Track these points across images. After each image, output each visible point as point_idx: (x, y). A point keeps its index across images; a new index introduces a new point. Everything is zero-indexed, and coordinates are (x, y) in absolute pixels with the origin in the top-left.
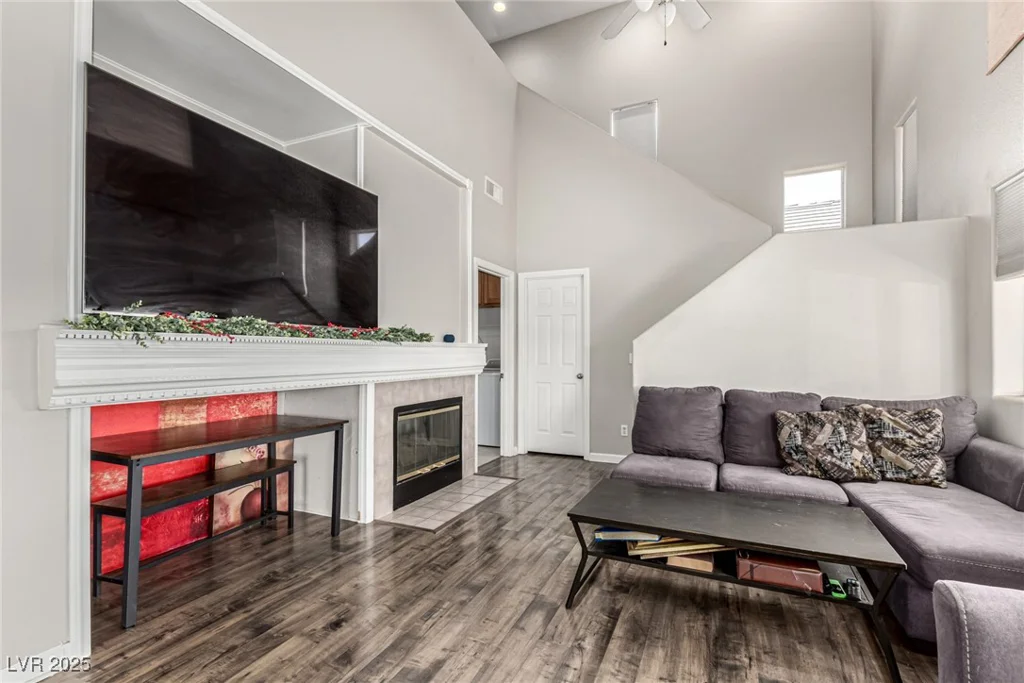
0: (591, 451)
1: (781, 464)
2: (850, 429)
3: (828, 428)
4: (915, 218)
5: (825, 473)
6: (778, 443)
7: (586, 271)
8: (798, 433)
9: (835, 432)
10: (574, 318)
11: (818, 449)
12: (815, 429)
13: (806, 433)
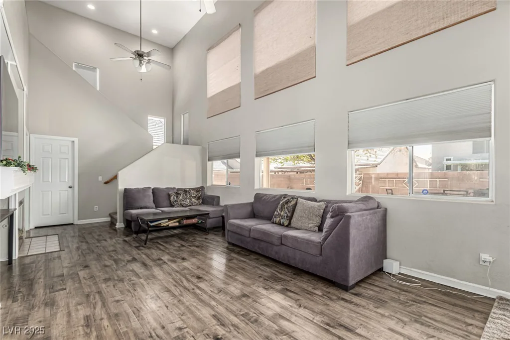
0: (78, 220)
1: (172, 206)
2: (186, 195)
3: (182, 195)
4: (188, 144)
5: (182, 206)
6: (170, 201)
7: (76, 140)
8: (175, 197)
9: (183, 196)
10: (67, 160)
11: (180, 200)
12: (179, 196)
13: (177, 197)
